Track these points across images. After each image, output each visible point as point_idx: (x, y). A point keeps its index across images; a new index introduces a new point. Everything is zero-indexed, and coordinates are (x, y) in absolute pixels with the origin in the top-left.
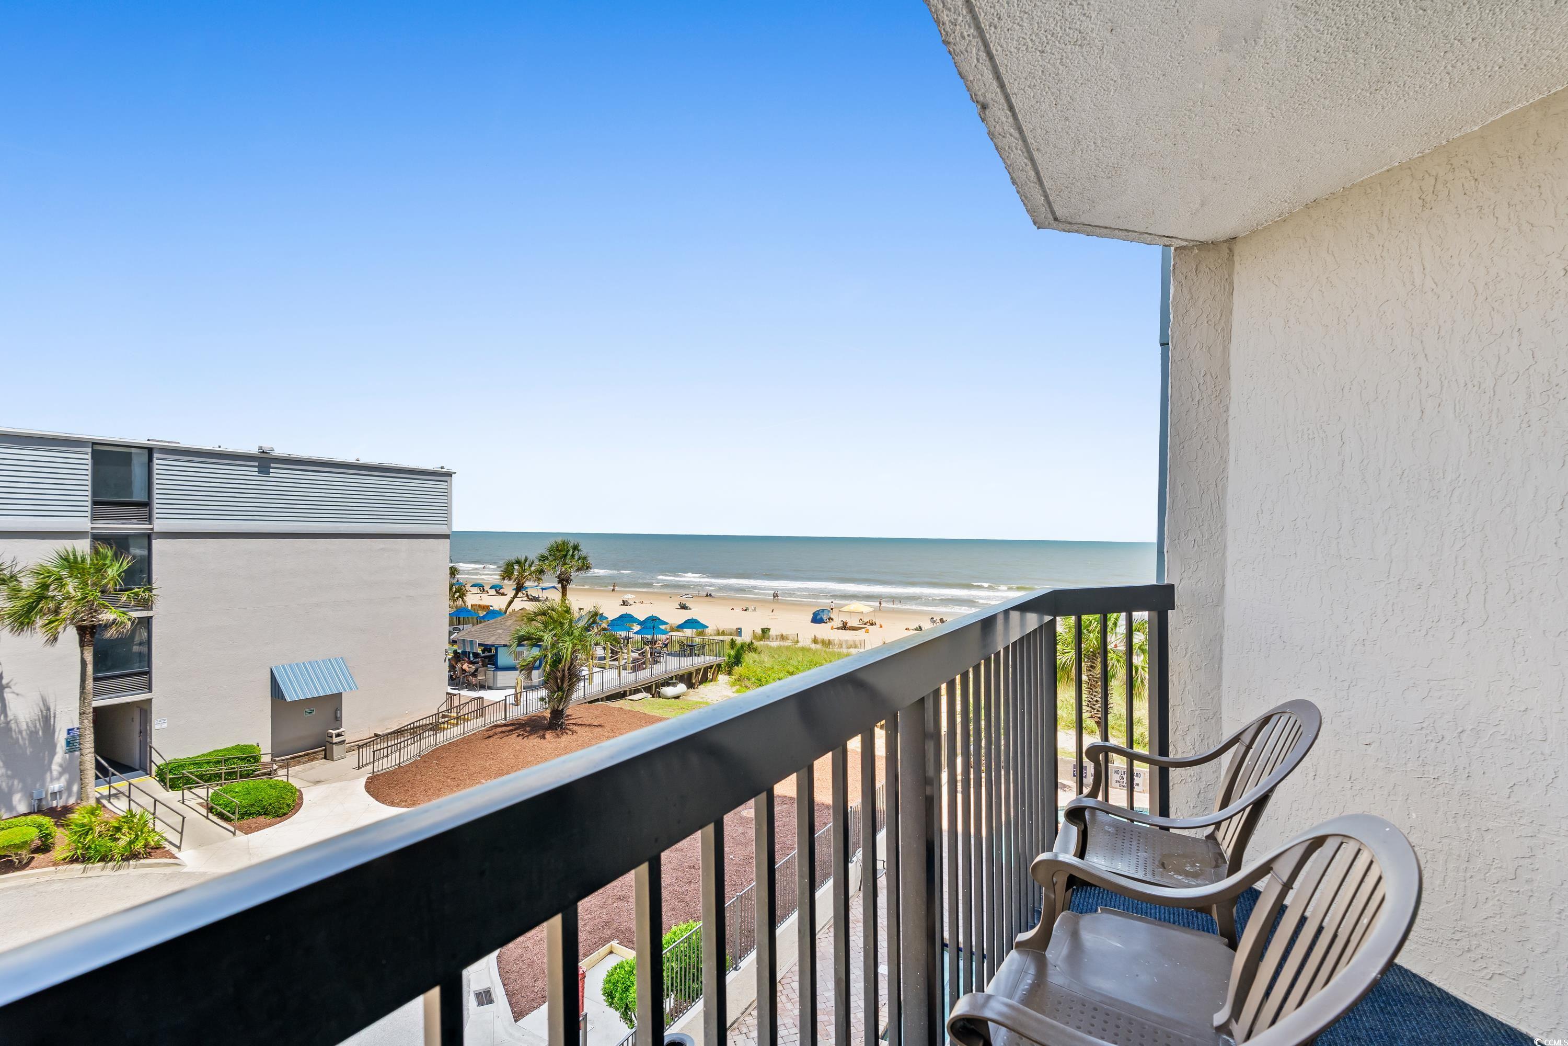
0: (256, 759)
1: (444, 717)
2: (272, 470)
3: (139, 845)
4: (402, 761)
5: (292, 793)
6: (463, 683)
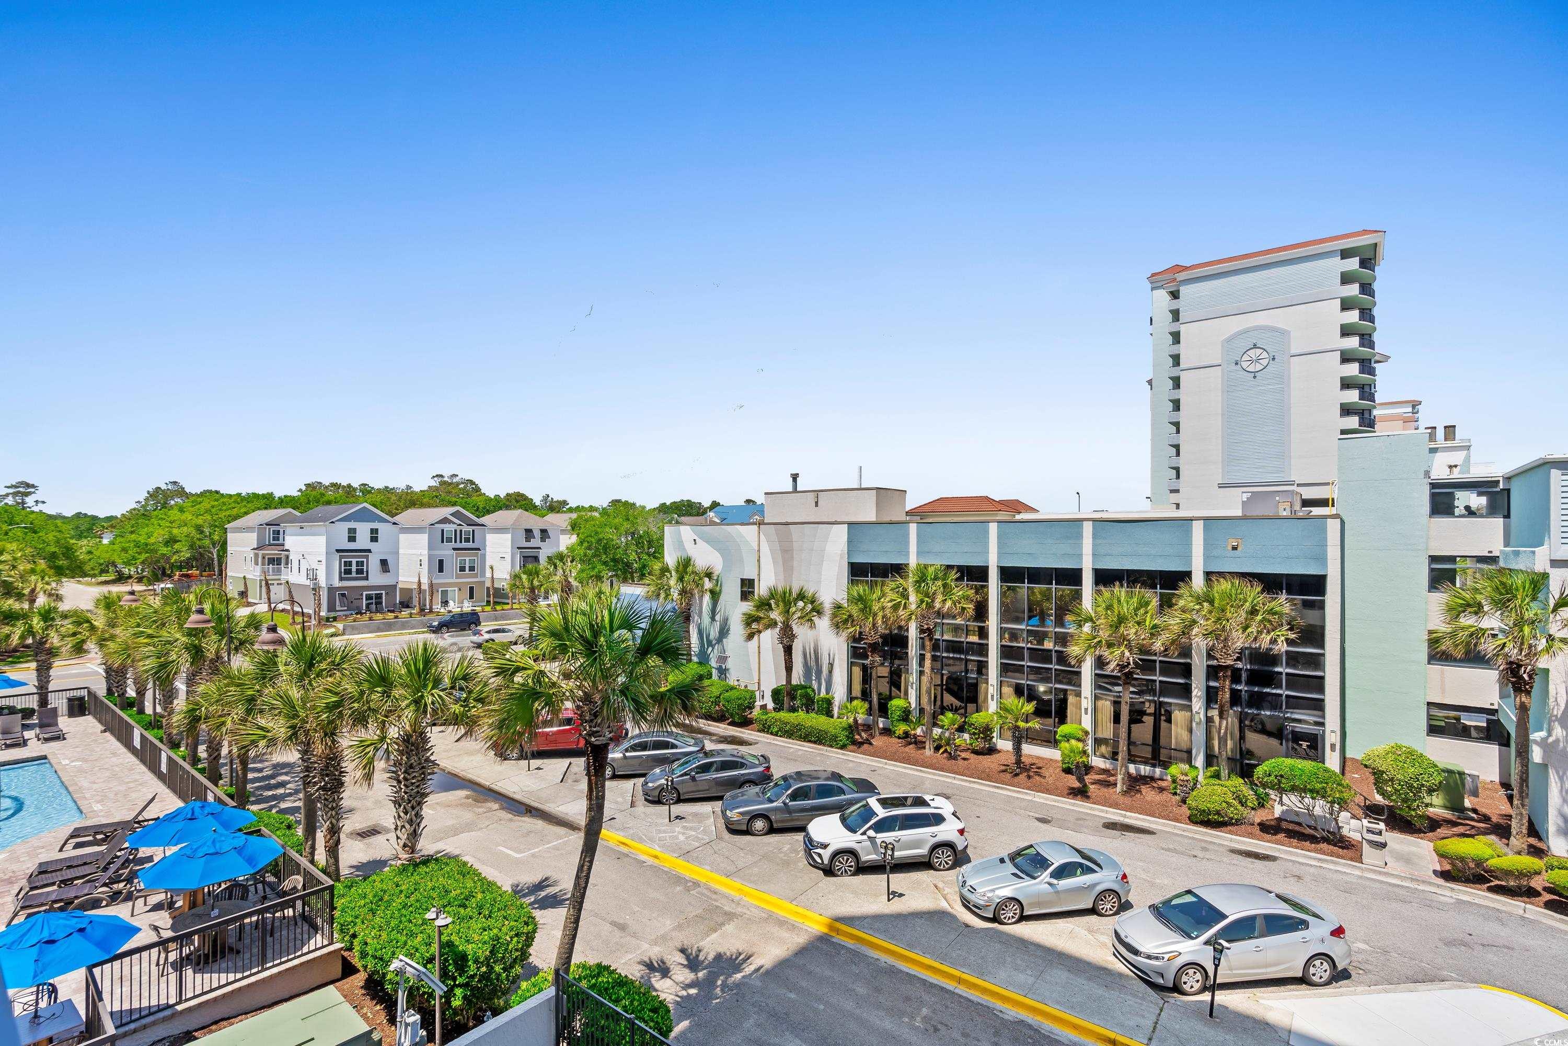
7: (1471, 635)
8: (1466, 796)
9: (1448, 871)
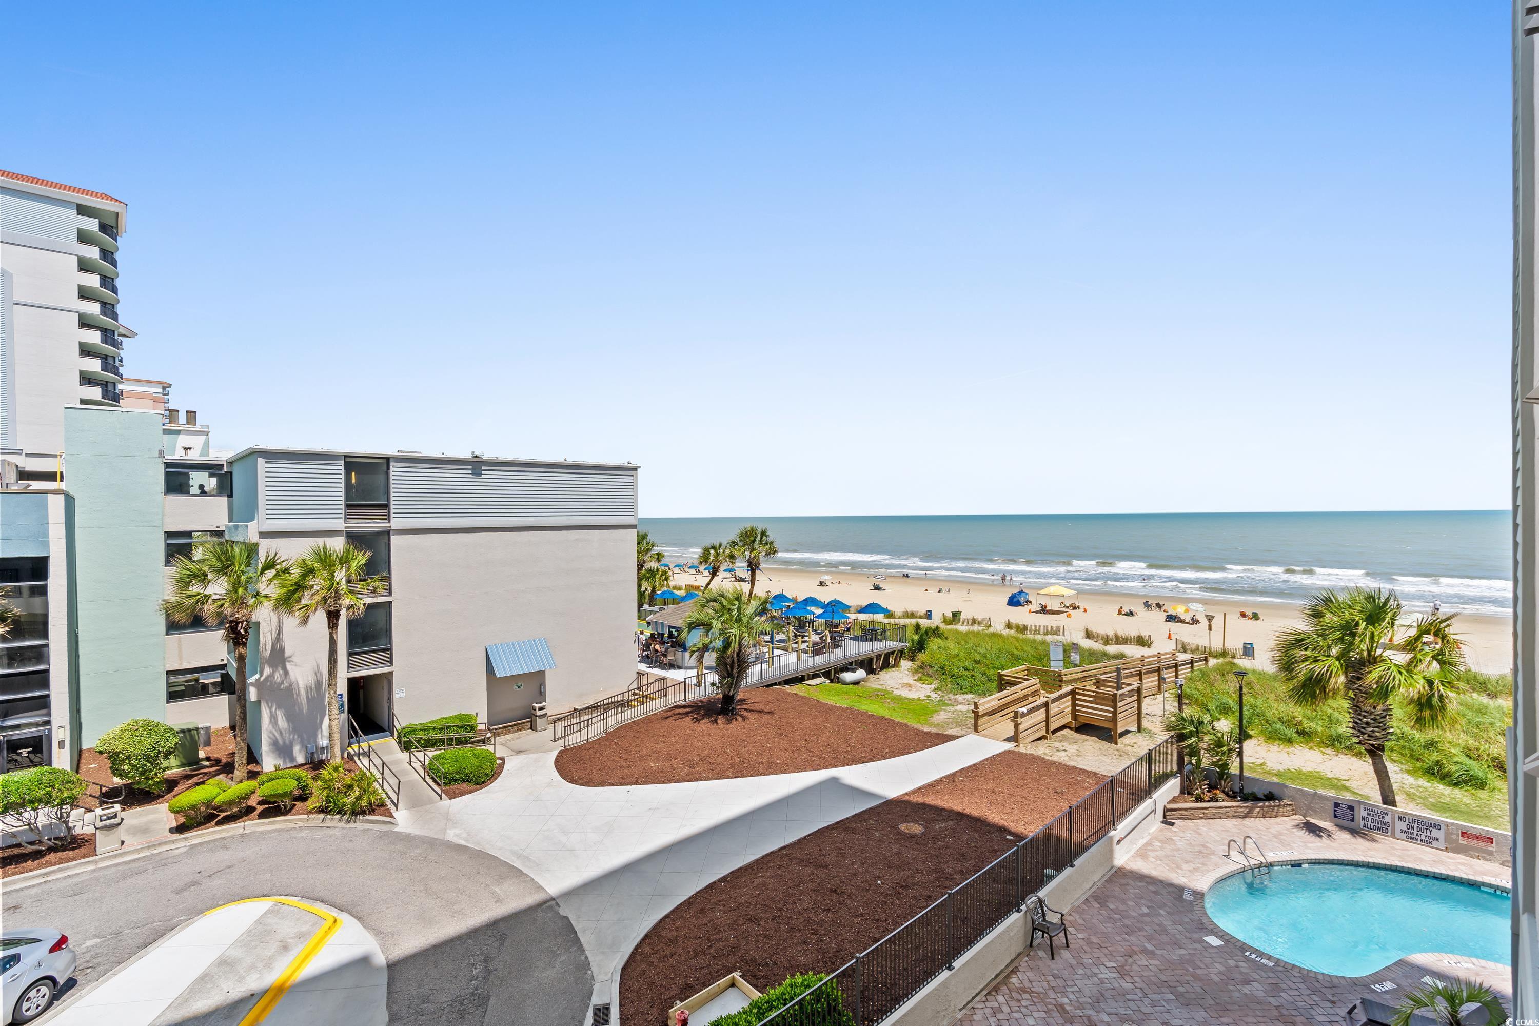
0: (472, 728)
1: (634, 694)
2: (483, 472)
3: (364, 803)
4: (589, 737)
5: (491, 763)
6: (656, 662)
7: (198, 601)
8: (200, 749)
9: (183, 824)
